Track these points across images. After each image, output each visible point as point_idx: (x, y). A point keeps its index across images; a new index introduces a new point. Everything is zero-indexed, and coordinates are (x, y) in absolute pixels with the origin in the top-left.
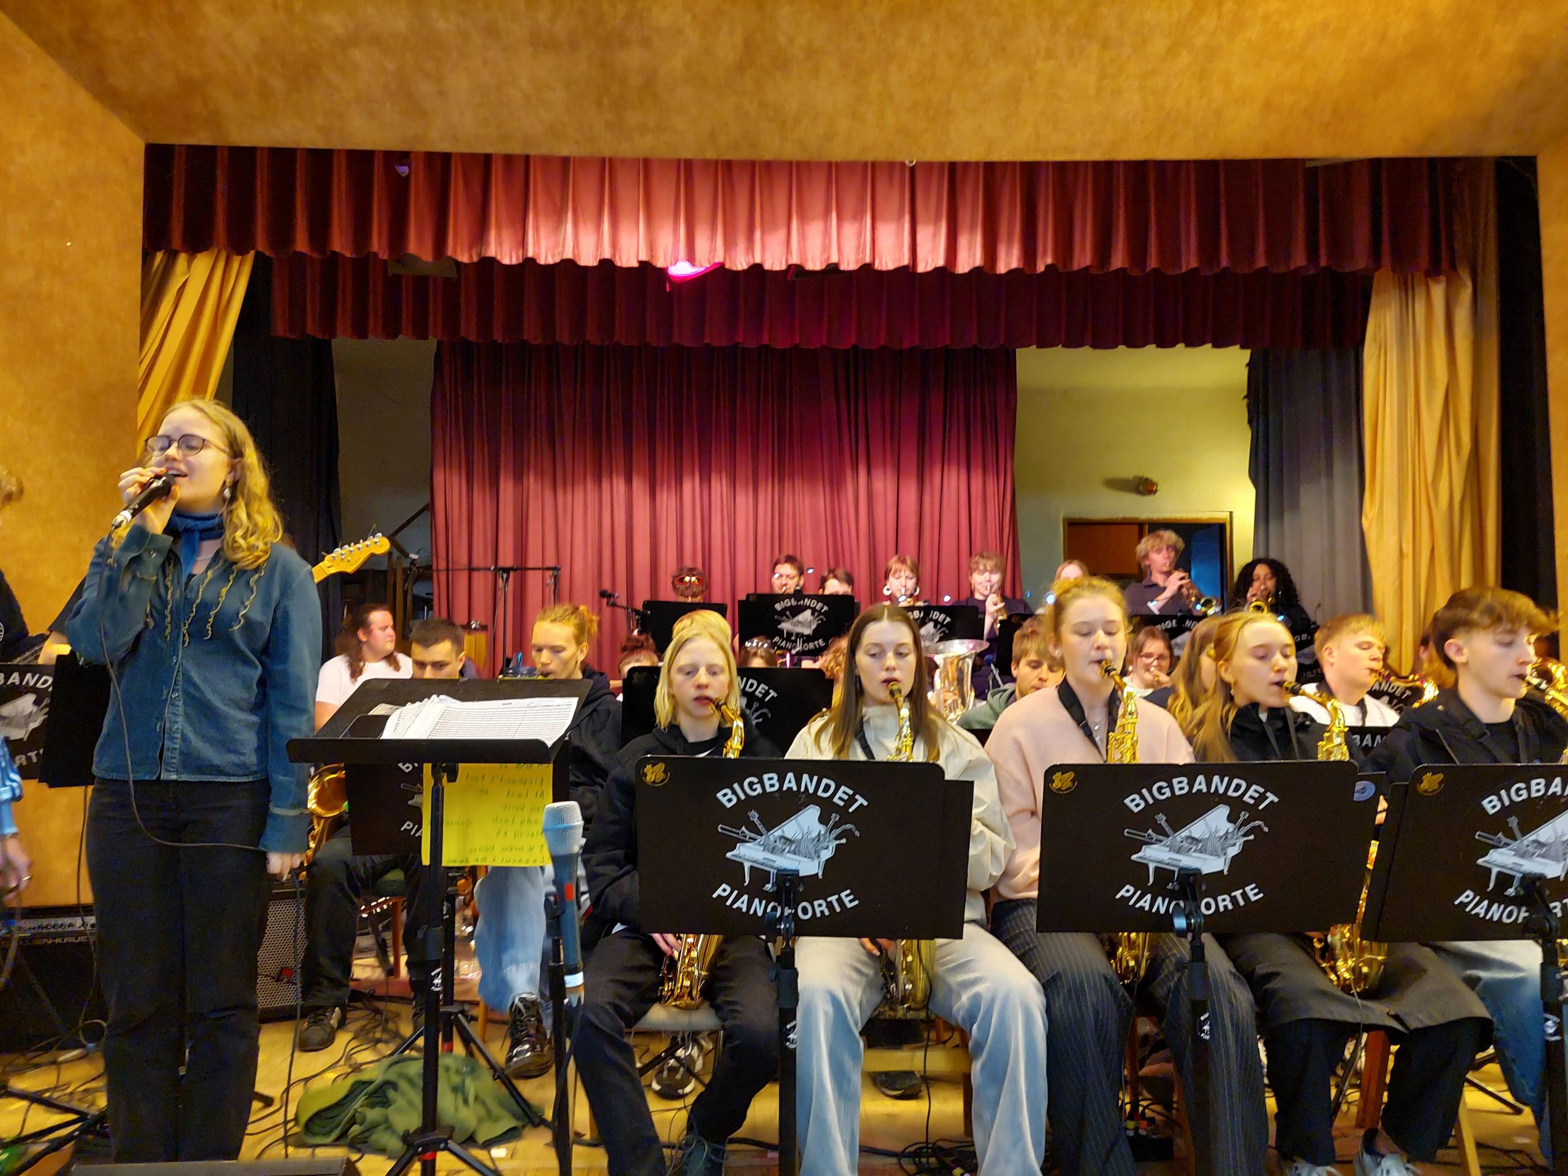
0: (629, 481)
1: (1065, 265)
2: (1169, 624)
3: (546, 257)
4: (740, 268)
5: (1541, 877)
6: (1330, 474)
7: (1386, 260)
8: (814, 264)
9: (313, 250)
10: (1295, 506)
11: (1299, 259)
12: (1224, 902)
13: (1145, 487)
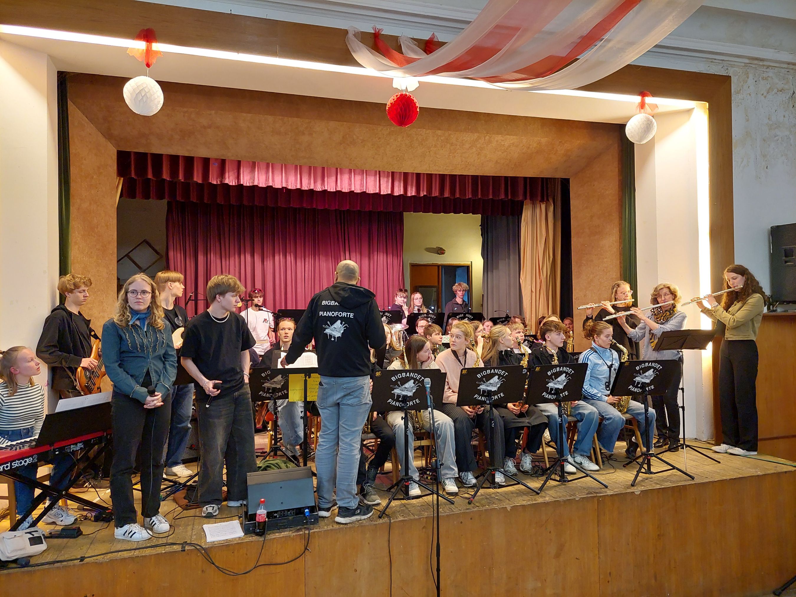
0: (253, 256)
1: (430, 195)
2: (461, 316)
3: (246, 183)
4: (319, 190)
5: (559, 388)
6: (509, 258)
7: (528, 197)
8: (346, 190)
9: (153, 177)
10: (497, 268)
11: (502, 196)
12: (496, 397)
13: (440, 251)
